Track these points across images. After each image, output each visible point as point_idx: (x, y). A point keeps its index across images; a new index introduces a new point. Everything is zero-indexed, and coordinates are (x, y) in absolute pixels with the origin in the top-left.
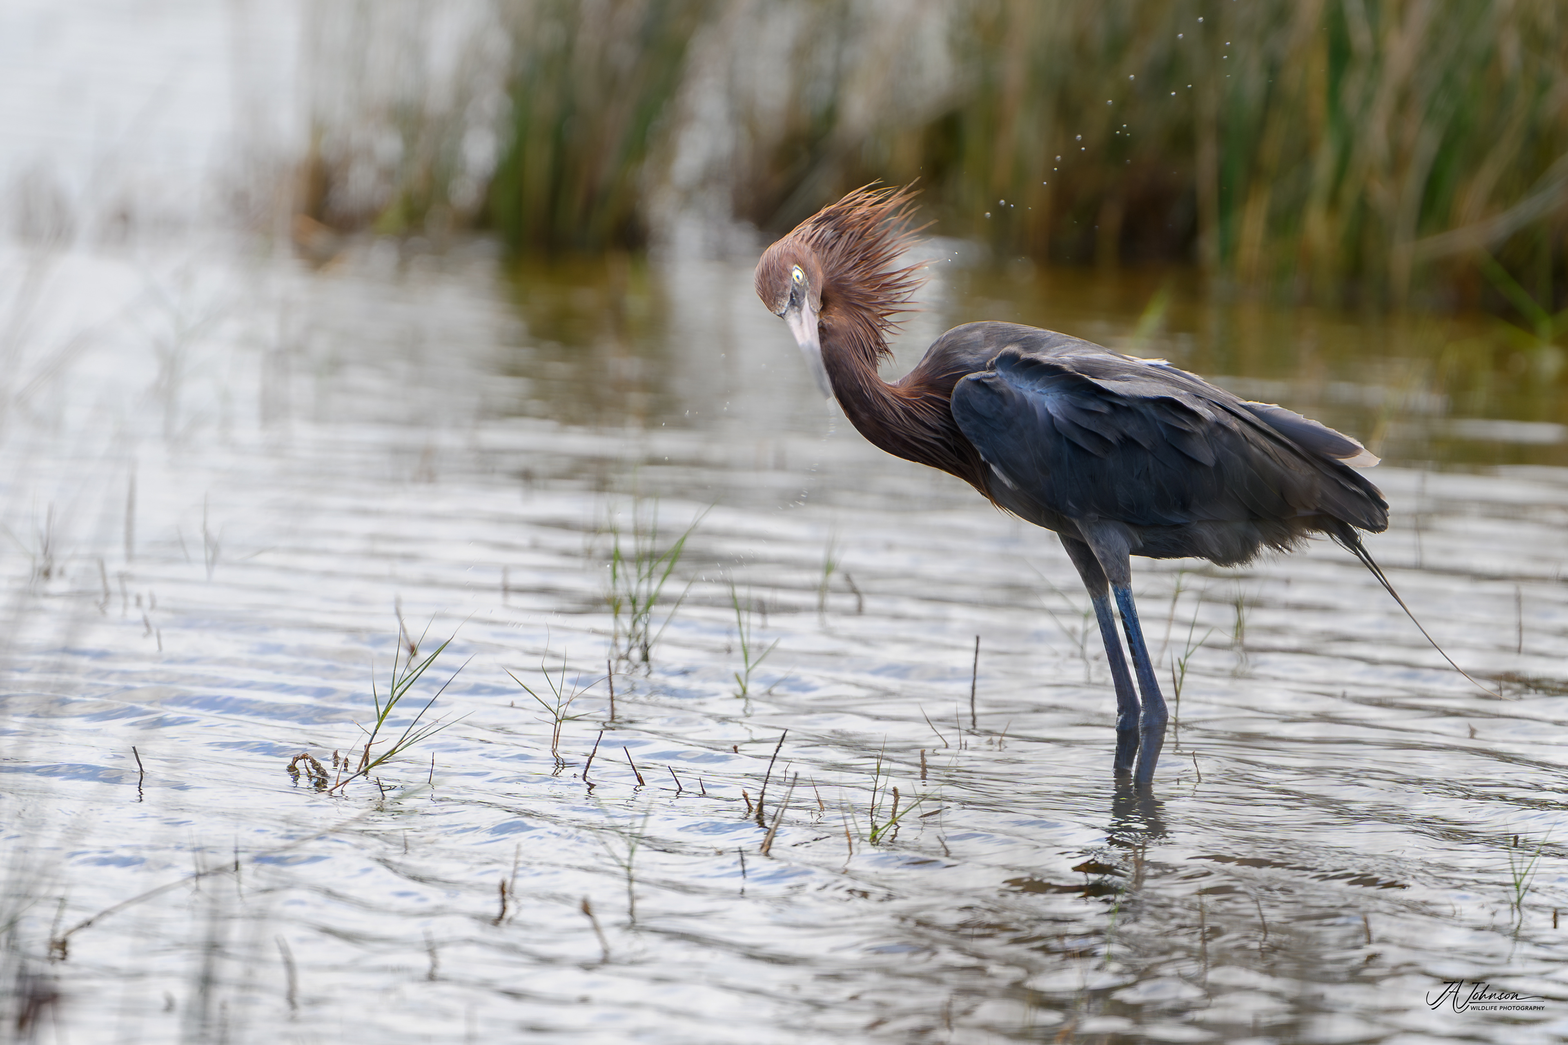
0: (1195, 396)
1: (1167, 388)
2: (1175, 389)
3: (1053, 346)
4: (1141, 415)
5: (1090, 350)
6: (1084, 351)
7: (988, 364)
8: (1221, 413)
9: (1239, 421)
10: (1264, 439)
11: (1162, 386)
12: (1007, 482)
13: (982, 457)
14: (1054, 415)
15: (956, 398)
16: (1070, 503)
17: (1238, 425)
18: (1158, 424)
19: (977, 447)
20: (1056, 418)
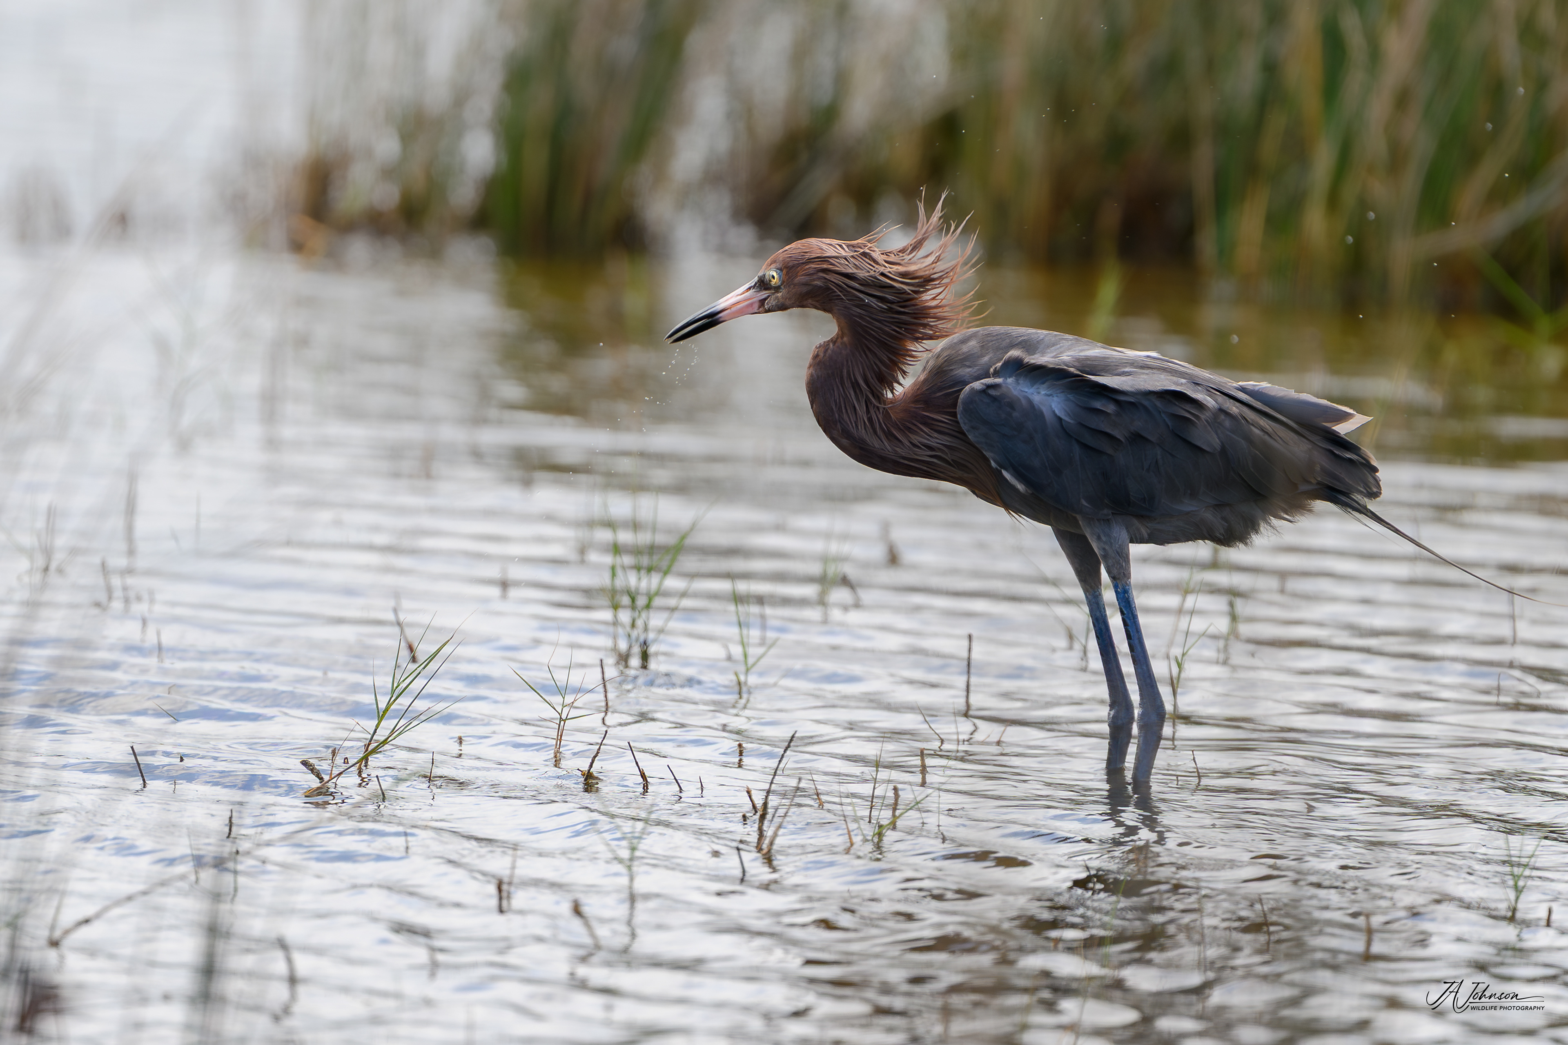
0: (1194, 383)
1: (1168, 379)
2: (1175, 379)
3: (1048, 347)
4: (1145, 408)
5: (1086, 347)
6: (1080, 348)
7: (992, 370)
8: (1221, 398)
9: (1238, 404)
10: (1262, 419)
11: (1162, 376)
12: (1020, 487)
13: (993, 464)
14: (1063, 417)
15: (963, 408)
16: (1084, 503)
17: (1237, 407)
18: (1163, 415)
19: (988, 454)
20: (1064, 420)
